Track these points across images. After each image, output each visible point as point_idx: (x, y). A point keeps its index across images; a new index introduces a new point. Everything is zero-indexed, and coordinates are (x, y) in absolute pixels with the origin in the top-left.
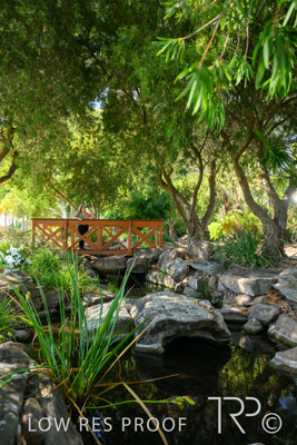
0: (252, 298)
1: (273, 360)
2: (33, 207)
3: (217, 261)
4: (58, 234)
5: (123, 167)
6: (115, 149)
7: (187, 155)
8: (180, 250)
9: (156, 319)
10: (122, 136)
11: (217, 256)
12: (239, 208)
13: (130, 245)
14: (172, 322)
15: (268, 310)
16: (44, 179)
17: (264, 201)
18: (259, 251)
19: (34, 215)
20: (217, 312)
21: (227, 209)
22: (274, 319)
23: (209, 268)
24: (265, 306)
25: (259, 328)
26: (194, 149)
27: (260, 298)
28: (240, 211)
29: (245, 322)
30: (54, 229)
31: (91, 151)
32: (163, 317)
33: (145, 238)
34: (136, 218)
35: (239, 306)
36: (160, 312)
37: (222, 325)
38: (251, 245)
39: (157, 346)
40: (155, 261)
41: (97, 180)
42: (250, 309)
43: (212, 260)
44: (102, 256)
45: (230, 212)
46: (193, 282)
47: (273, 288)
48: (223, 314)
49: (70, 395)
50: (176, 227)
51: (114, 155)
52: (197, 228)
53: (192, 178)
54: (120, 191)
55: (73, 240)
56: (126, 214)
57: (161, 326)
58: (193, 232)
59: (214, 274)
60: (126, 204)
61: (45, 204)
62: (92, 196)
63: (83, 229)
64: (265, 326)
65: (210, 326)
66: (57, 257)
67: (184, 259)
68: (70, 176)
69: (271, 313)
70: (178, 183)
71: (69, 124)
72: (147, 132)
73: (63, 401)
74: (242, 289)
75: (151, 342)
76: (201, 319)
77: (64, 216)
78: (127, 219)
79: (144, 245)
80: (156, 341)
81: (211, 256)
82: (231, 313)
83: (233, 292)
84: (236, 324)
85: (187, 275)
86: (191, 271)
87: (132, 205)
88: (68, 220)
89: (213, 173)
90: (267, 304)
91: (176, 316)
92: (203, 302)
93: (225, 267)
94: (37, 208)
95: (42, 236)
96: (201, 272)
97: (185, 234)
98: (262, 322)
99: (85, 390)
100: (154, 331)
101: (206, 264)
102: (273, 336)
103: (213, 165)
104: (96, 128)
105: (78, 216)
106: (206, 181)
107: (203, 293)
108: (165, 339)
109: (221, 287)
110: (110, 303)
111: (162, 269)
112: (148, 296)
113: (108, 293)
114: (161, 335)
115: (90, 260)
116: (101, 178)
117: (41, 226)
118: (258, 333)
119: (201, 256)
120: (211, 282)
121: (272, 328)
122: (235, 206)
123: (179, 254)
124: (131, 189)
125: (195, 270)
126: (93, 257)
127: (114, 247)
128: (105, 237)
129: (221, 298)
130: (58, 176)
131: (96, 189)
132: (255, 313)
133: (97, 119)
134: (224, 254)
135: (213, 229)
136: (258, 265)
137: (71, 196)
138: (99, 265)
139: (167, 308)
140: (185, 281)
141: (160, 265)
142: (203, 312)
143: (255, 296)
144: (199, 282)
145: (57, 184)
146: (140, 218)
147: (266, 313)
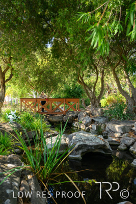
0: (122, 134)
1: (132, 163)
2: (20, 93)
3: (105, 117)
4: (32, 105)
5: (61, 74)
6: (57, 66)
7: (91, 68)
8: (88, 112)
9: (78, 144)
10: (60, 60)
11: (105, 114)
12: (114, 92)
13: (65, 110)
14: (86, 146)
15: (130, 140)
16: (25, 80)
17: (127, 89)
18: (124, 112)
19: (21, 96)
20: (106, 141)
21: (109, 93)
22: (133, 144)
23: (101, 120)
24: (129, 138)
25: (125, 148)
26: (94, 65)
27: (126, 134)
28: (115, 94)
29: (119, 145)
30: (30, 103)
31: (46, 67)
32: (81, 143)
33: (72, 107)
34: (67, 97)
35: (116, 138)
36: (80, 141)
37: (108, 147)
38: (121, 110)
39: (78, 156)
40: (76, 117)
41: (49, 80)
42: (121, 139)
43: (103, 117)
44: (52, 115)
45: (110, 94)
46: (94, 127)
47: (132, 130)
48: (109, 141)
49: (40, 178)
50: (85, 101)
51: (57, 68)
52: (96, 102)
53: (93, 79)
54: (59, 85)
55: (39, 108)
56: (62, 95)
57: (80, 147)
58: (94, 104)
59: (104, 123)
60: (62, 91)
61: (26, 91)
62: (47, 88)
63: (43, 103)
64: (128, 147)
65: (103, 147)
66: (32, 116)
67: (90, 116)
68: (37, 79)
69: (131, 141)
70: (86, 81)
71: (36, 55)
72: (72, 58)
73: (37, 181)
74: (117, 130)
75: (76, 155)
76: (99, 144)
77: (34, 97)
78: (63, 98)
79: (71, 110)
80: (78, 154)
81: (102, 114)
82: (112, 141)
83: (113, 131)
84: (115, 146)
85: (91, 123)
86: (93, 121)
87: (65, 91)
88: (36, 99)
89: (103, 76)
90: (129, 137)
91: (87, 143)
92: (99, 136)
93: (109, 120)
94: (22, 93)
95: (25, 106)
96: (98, 122)
97: (89, 104)
98: (127, 145)
99: (47, 176)
100: (77, 150)
101: (100, 119)
102: (132, 152)
103: (103, 73)
104: (49, 56)
106: (99, 80)
107: (99, 132)
108: (82, 153)
109: (107, 129)
110: (57, 137)
111: (80, 121)
112: (74, 133)
113: (55, 132)
114: (80, 151)
115: (46, 117)
116: (51, 79)
117: (24, 101)
118: (125, 150)
119: (97, 115)
120: (102, 127)
121: (131, 148)
122: (113, 91)
123: (87, 114)
124: (64, 84)
125: (95, 121)
126: (48, 116)
127: (57, 111)
128: (53, 106)
129: (107, 134)
130: (31, 79)
131: (49, 84)
132: (123, 141)
133: (49, 52)
134: (108, 114)
135: (103, 102)
136: (124, 119)
137: (37, 88)
138: (51, 119)
139: (83, 139)
140: (90, 126)
141: (79, 119)
142: (100, 140)
143: (123, 133)
144: (97, 127)
145: (31, 82)
146: (69, 97)
147: (128, 141)
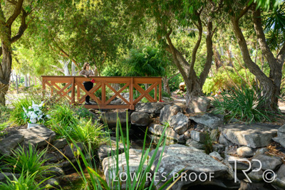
0: (253, 150)
2: (38, 64)
3: (218, 116)
8: (179, 105)
12: (228, 65)
13: (131, 100)
15: (271, 161)
18: (255, 104)
23: (210, 122)
24: (268, 158)
27: (261, 150)
28: (231, 68)
33: (145, 94)
34: (136, 75)
35: (241, 157)
37: (233, 175)
40: (157, 114)
43: (212, 115)
46: (195, 135)
47: (272, 141)
50: (169, 82)
51: (116, 15)
52: (195, 84)
54: (120, 50)
56: (124, 71)
58: (192, 89)
59: (216, 128)
60: (124, 61)
61: (49, 61)
67: (184, 113)
69: (274, 164)
74: (242, 141)
77: (66, 74)
78: (127, 76)
79: (144, 100)
81: (210, 108)
83: (234, 145)
85: (189, 128)
86: (192, 124)
87: (131, 62)
88: (75, 78)
89: (210, 34)
90: (268, 155)
92: (212, 154)
93: (226, 121)
94: (42, 65)
96: (202, 126)
101: (208, 119)
103: (210, 26)
105: (84, 73)
106: (203, 40)
107: (206, 146)
109: (222, 139)
111: (164, 122)
117: (50, 82)
120: (213, 133)
123: (179, 109)
124: (130, 47)
125: (196, 124)
129: (223, 149)
130: (62, 36)
131: (98, 47)
134: (223, 109)
136: (256, 119)
140: (186, 133)
141: (162, 119)
142: (217, 162)
143: (257, 148)
144: (201, 135)
145: (62, 43)
146: (138, 75)
147: (269, 163)
